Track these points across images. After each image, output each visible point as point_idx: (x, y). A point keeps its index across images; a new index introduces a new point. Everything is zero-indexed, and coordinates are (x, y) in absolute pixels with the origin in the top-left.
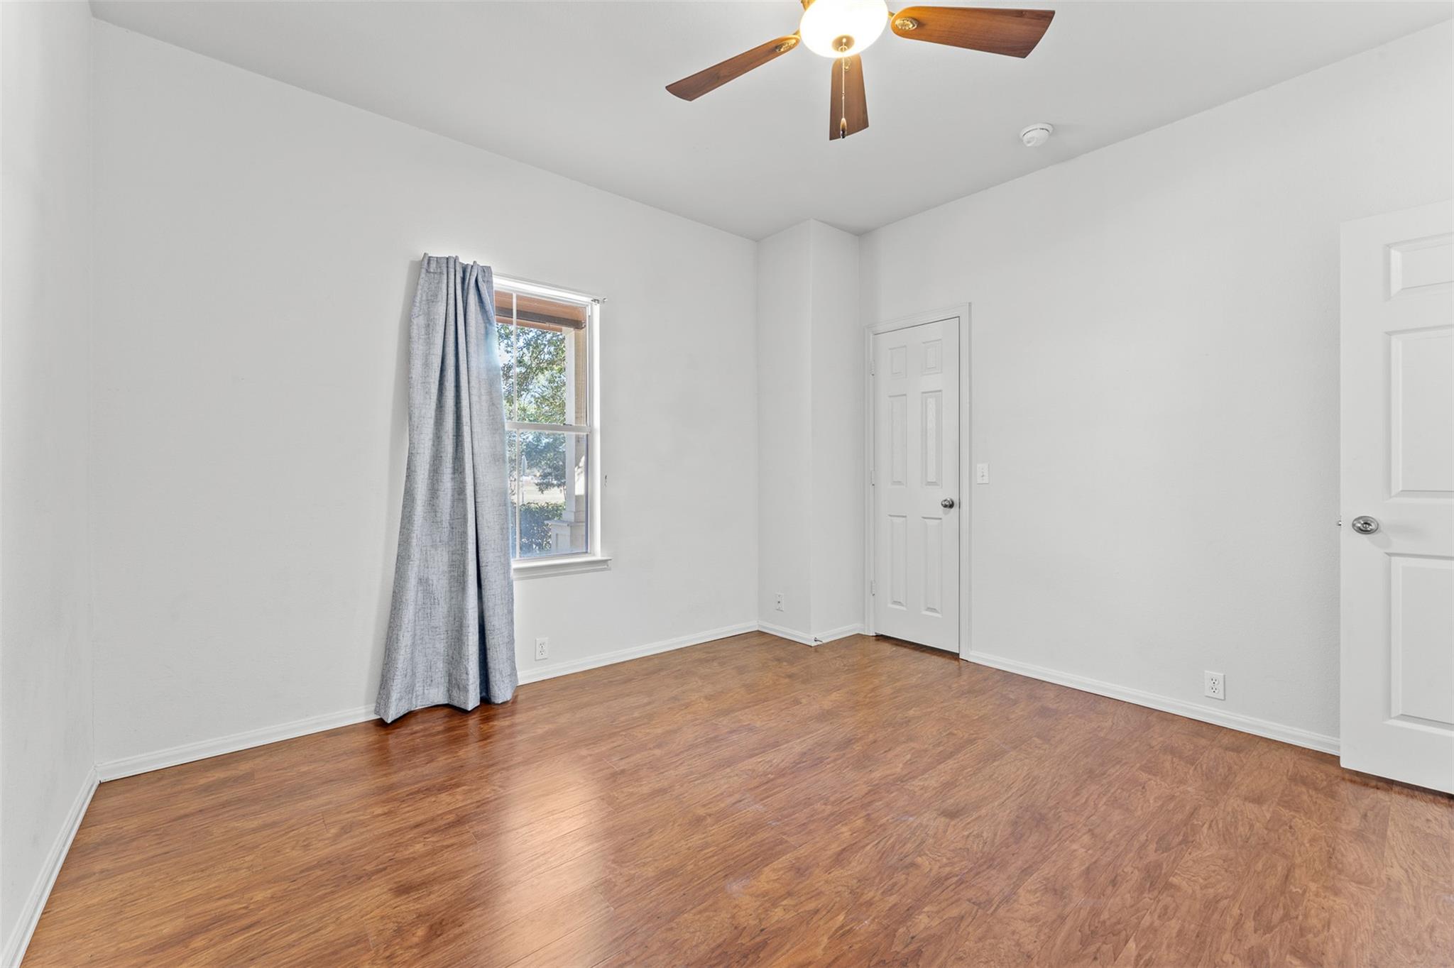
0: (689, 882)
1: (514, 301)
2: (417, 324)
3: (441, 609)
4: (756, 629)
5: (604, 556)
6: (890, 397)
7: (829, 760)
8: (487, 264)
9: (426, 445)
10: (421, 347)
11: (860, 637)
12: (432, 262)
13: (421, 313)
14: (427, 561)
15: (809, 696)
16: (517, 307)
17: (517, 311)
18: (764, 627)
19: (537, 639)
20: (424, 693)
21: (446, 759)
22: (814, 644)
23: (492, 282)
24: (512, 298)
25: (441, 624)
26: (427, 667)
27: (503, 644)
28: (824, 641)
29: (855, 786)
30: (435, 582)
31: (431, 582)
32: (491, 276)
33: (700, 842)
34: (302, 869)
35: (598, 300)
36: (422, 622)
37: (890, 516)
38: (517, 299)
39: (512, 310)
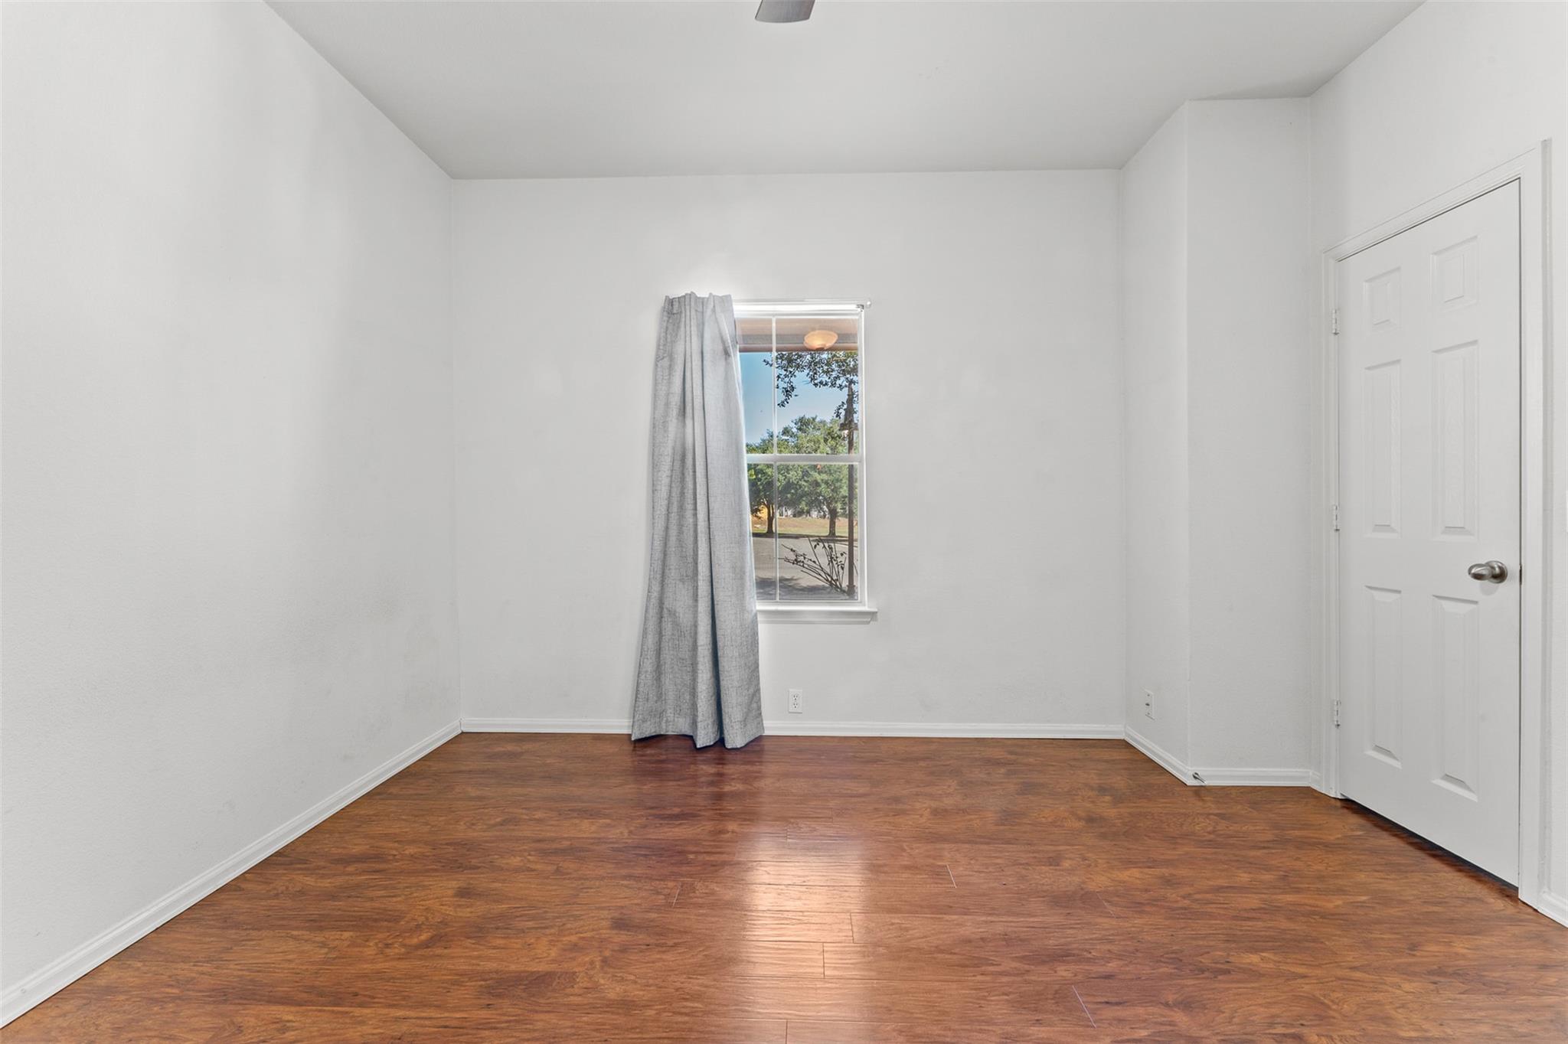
0: (627, 1030)
1: (774, 325)
2: (662, 366)
3: (686, 642)
4: (1122, 738)
5: (870, 608)
6: (1369, 368)
7: (991, 969)
8: (727, 294)
9: (663, 482)
10: (664, 388)
11: (1307, 793)
12: (674, 303)
13: (665, 355)
14: (675, 594)
15: (1085, 859)
16: (776, 330)
17: (777, 335)
18: (1132, 738)
19: (791, 690)
20: (674, 720)
21: (630, 788)
22: (1191, 782)
23: (732, 310)
24: (771, 324)
25: (687, 657)
26: (676, 695)
27: (732, 687)
28: (1206, 783)
29: (981, 1031)
30: (681, 615)
31: (677, 615)
32: (732, 305)
33: (698, 988)
34: (448, 841)
35: (863, 306)
36: (671, 652)
37: (1370, 588)
38: (776, 323)
39: (771, 335)
